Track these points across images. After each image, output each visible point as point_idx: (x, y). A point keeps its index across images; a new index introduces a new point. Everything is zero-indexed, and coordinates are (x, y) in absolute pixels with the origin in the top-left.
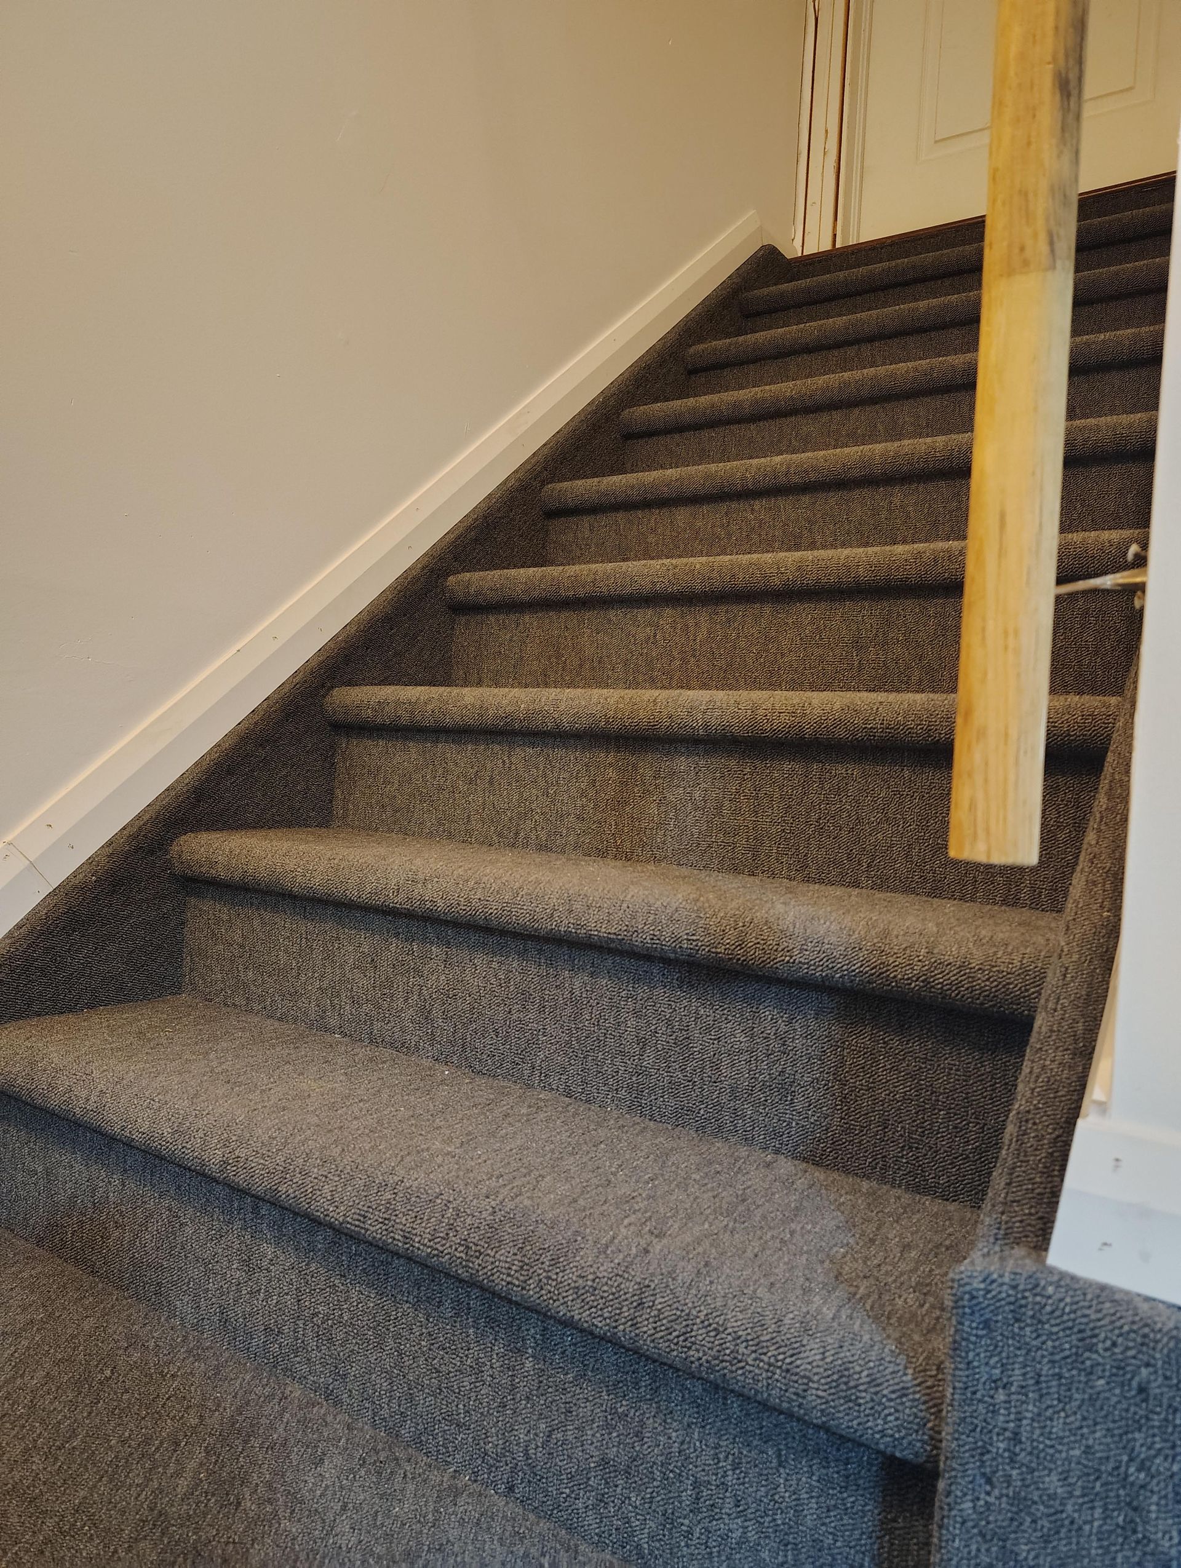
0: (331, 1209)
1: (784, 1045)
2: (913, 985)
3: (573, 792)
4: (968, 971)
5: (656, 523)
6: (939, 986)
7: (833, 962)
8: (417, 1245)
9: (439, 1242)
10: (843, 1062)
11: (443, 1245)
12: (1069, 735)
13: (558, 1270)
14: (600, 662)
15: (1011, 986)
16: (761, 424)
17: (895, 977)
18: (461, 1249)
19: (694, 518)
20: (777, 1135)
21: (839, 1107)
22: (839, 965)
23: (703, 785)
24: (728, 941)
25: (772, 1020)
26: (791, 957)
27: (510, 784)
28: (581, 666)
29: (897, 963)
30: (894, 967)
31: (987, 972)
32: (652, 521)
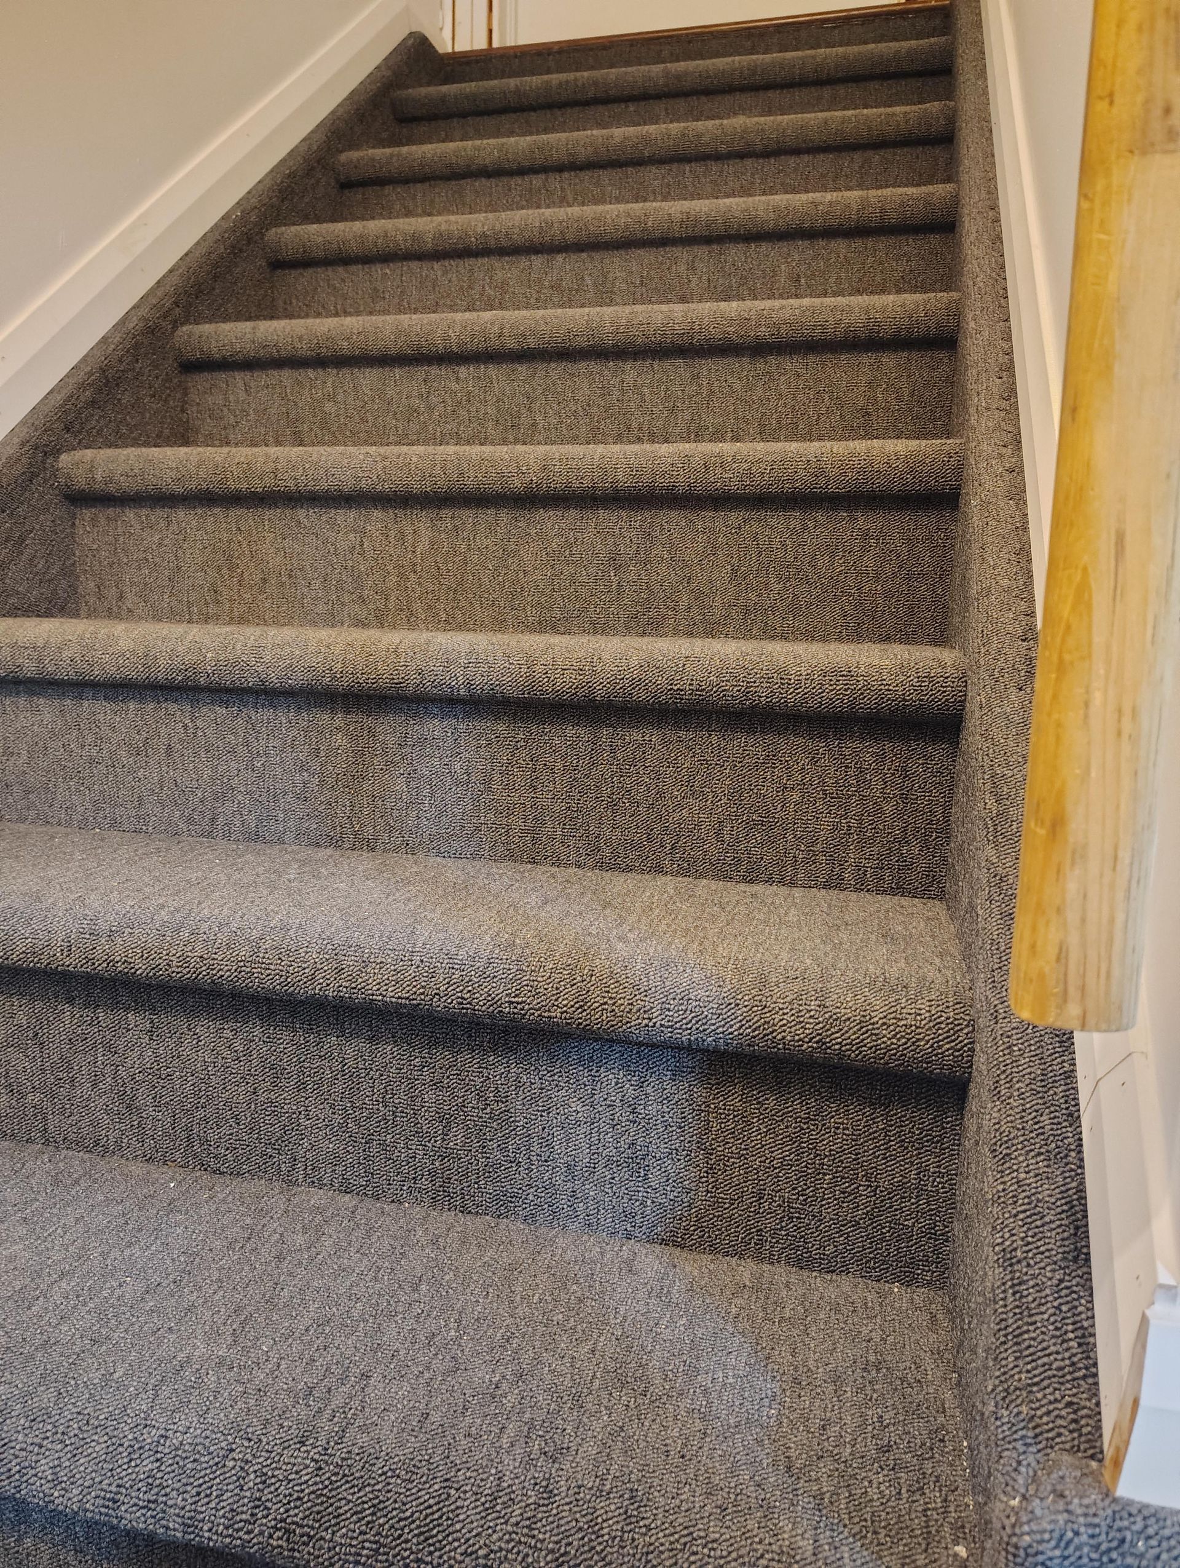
0: (56, 1494)
1: (634, 1113)
2: (805, 1046)
3: (289, 764)
4: (870, 1027)
5: (335, 387)
6: (837, 1047)
7: (704, 1024)
8: (206, 1535)
9: (241, 1529)
10: (708, 1129)
11: (249, 1532)
12: (904, 700)
13: (432, 1548)
14: (290, 576)
15: (922, 1043)
16: (446, 263)
17: (784, 1038)
18: (279, 1534)
19: (384, 384)
20: (630, 1216)
21: (704, 1180)
22: (713, 1028)
23: (465, 755)
24: (565, 1002)
25: (617, 1084)
26: (650, 1019)
27: (196, 754)
28: (264, 580)
29: (785, 1022)
30: (781, 1026)
31: (892, 1028)
32: (329, 384)
